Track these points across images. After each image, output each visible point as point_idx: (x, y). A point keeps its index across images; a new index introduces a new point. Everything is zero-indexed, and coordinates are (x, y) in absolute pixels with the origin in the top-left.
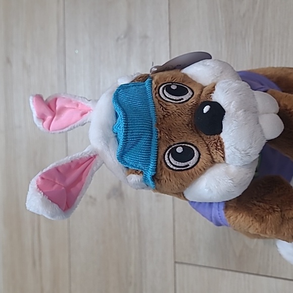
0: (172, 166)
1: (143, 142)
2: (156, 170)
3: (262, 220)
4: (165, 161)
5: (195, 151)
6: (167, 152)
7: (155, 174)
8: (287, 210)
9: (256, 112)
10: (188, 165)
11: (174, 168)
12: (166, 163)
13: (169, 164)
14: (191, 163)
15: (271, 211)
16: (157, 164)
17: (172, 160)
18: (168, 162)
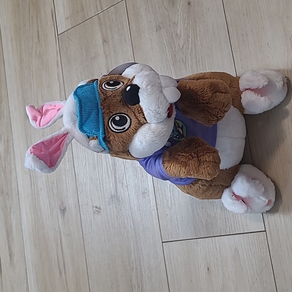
0: (114, 130)
1: (93, 116)
2: (105, 134)
3: (185, 165)
4: (109, 127)
5: (128, 118)
6: (110, 121)
7: (105, 137)
8: (201, 155)
9: (161, 87)
10: (125, 128)
11: (116, 131)
12: (110, 129)
13: (112, 129)
14: (127, 126)
15: (190, 157)
16: (104, 130)
17: (114, 126)
18: (111, 127)
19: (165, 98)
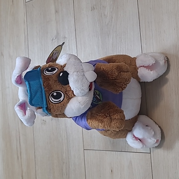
0: (53, 102)
1: (39, 94)
2: (47, 105)
3: (102, 122)
4: (50, 100)
5: (62, 93)
6: (50, 96)
7: (47, 107)
8: (112, 115)
9: (83, 71)
10: (60, 100)
11: (55, 102)
12: (51, 101)
13: (52, 101)
14: (62, 99)
15: (105, 116)
16: (47, 102)
17: (53, 99)
18: (51, 100)
19: (86, 79)
